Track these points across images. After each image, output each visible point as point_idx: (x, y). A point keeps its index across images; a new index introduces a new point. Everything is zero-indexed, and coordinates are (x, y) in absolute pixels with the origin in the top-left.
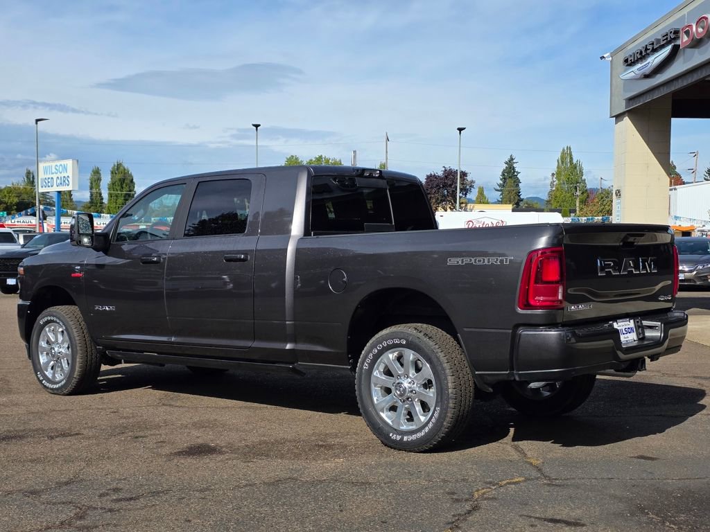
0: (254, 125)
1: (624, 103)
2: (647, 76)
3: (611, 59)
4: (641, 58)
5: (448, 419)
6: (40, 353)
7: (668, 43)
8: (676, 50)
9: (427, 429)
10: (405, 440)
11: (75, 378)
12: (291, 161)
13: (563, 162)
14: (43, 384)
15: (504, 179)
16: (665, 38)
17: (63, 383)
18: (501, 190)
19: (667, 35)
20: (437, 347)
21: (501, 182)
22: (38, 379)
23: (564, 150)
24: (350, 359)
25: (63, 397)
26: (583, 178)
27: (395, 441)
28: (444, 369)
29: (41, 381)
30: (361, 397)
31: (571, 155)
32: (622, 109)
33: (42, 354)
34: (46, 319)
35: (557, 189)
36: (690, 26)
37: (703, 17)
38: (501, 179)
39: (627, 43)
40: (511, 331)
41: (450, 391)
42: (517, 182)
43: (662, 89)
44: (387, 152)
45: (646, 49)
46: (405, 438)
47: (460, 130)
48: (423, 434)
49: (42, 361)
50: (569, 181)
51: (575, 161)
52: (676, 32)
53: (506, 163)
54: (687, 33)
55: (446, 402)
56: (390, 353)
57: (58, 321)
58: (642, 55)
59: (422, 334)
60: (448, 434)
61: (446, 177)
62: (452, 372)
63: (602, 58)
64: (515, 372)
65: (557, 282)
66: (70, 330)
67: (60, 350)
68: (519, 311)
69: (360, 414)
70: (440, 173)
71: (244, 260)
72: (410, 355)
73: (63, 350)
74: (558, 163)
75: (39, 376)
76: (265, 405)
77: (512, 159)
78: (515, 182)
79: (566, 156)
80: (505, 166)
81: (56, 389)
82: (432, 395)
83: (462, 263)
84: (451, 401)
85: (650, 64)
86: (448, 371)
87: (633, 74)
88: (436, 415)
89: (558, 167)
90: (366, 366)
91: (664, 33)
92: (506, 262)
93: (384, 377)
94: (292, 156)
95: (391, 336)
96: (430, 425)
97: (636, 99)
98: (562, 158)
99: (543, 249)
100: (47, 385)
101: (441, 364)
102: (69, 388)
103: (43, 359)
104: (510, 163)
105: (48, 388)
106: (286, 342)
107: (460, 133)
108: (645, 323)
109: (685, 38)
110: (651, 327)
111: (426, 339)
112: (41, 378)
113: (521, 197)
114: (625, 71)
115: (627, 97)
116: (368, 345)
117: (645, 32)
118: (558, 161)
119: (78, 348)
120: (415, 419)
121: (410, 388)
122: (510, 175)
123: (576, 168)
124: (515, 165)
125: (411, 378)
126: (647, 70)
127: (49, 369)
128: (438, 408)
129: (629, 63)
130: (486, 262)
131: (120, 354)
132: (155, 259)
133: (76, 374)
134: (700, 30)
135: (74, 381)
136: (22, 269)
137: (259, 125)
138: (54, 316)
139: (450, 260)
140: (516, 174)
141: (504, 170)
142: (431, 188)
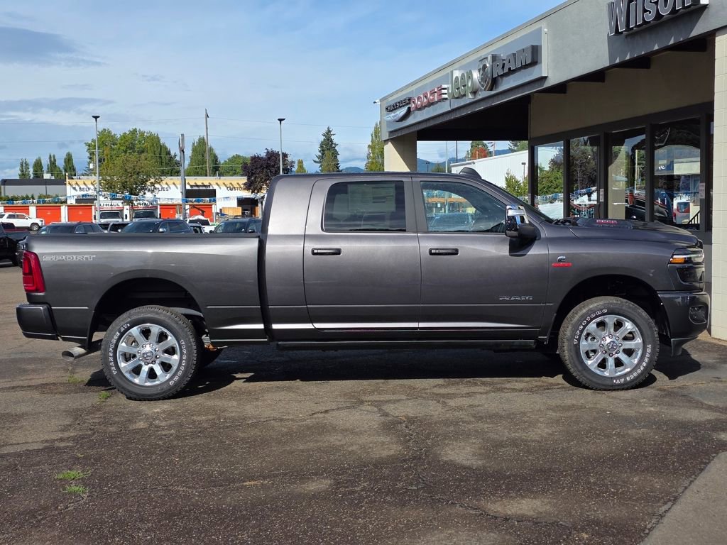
0: (93, 117)
1: (388, 134)
3: (379, 104)
4: (394, 110)
7: (406, 105)
8: (409, 110)
12: (104, 135)
13: (376, 137)
15: (323, 151)
18: (320, 162)
19: (406, 99)
21: (320, 154)
23: (376, 124)
32: (387, 137)
35: (372, 162)
36: (415, 98)
38: (320, 151)
42: (335, 154)
43: (406, 129)
44: (207, 128)
45: (397, 105)
47: (281, 120)
52: (409, 100)
53: (324, 135)
54: (414, 102)
58: (394, 108)
61: (269, 158)
63: (375, 102)
70: (263, 154)
77: (329, 131)
78: (333, 153)
80: (322, 138)
85: (398, 115)
87: (389, 119)
89: (372, 142)
94: (105, 130)
98: (375, 132)
104: (328, 135)
107: (281, 123)
109: (413, 105)
113: (340, 168)
114: (387, 114)
115: (391, 130)
117: (396, 92)
118: (372, 135)
122: (328, 147)
124: (332, 137)
126: (397, 118)
129: (388, 110)
134: (419, 102)
137: (98, 117)
140: (333, 146)
141: (322, 142)
142: (256, 168)
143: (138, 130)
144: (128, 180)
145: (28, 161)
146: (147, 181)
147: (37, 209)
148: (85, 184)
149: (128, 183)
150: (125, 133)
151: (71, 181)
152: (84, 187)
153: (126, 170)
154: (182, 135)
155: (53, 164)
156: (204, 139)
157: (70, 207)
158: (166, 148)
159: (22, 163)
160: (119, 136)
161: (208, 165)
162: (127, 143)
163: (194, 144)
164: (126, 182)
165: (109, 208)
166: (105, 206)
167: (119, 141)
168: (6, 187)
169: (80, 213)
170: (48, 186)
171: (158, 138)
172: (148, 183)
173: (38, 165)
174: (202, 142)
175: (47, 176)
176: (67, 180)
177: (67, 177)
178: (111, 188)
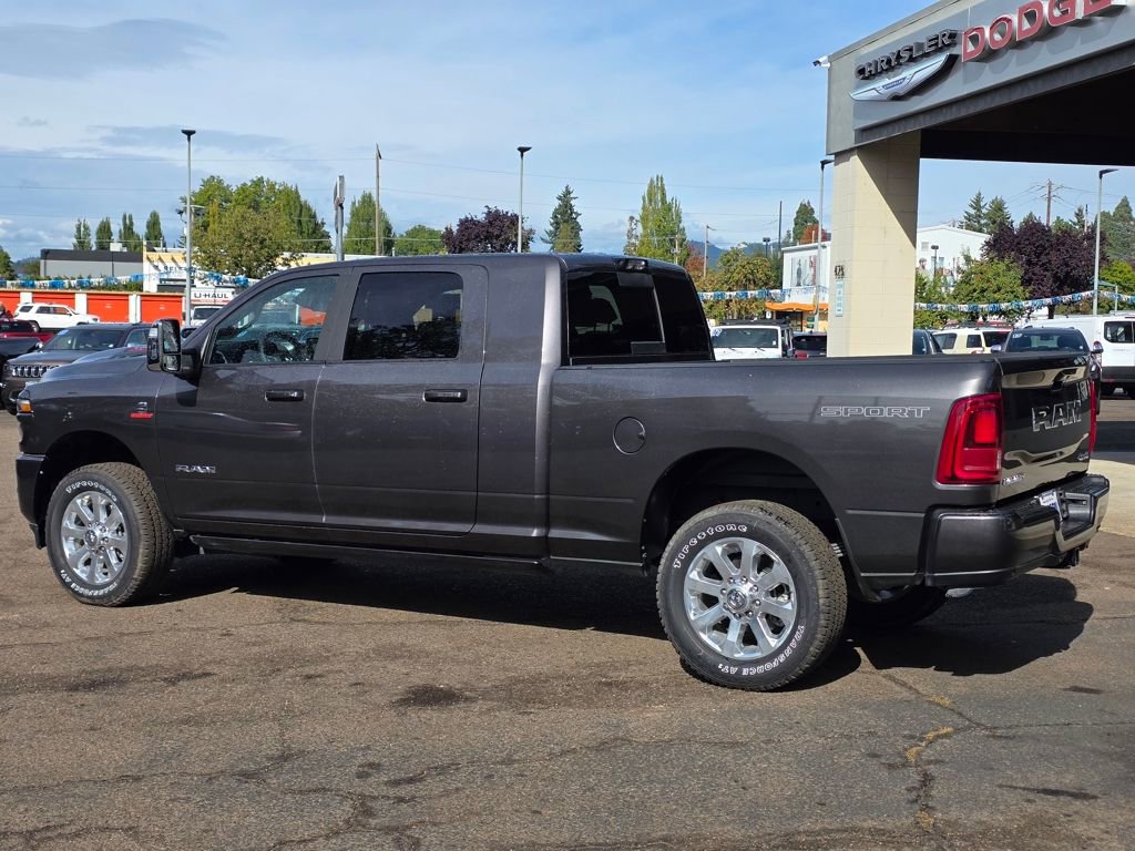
0: (184, 132)
1: (853, 135)
2: (896, 98)
3: (829, 65)
4: (887, 70)
5: (817, 643)
6: (63, 539)
7: (939, 50)
8: (952, 62)
9: (782, 658)
10: (744, 674)
11: (136, 580)
12: (211, 186)
13: (650, 201)
14: (73, 590)
15: (557, 224)
16: (933, 43)
17: (111, 587)
18: (552, 240)
19: (937, 38)
20: (799, 536)
21: (552, 229)
22: (63, 581)
23: (652, 181)
24: (643, 552)
25: (113, 610)
26: (681, 226)
27: (727, 676)
28: (811, 570)
29: (67, 585)
30: (667, 609)
31: (663, 190)
32: (850, 143)
33: (67, 539)
34: (78, 485)
35: (642, 243)
36: (981, 29)
37: (1005, 19)
38: (552, 225)
39: (858, 43)
40: (923, 515)
41: (821, 601)
42: (576, 229)
43: (921, 118)
45: (899, 57)
46: (745, 672)
47: (523, 150)
48: (775, 664)
49: (67, 553)
50: (660, 230)
51: (668, 200)
53: (559, 198)
54: (974, 39)
55: (814, 618)
56: (718, 544)
57: (103, 488)
58: (891, 64)
59: (773, 517)
60: (813, 665)
61: (491, 223)
62: (824, 574)
63: (816, 63)
64: (927, 574)
65: (993, 445)
66: (126, 504)
67: (105, 535)
68: (940, 486)
69: (663, 637)
70: (481, 217)
71: (463, 399)
72: (752, 548)
73: (107, 534)
74: (644, 201)
75: (64, 576)
76: (459, 619)
77: (568, 192)
78: (572, 229)
79: (656, 190)
80: (557, 203)
81: (99, 597)
82: (790, 608)
83: (846, 413)
84: (822, 616)
85: (907, 81)
86: (817, 572)
87: (874, 93)
88: (798, 636)
89: (644, 208)
90: (677, 564)
91: (932, 34)
92: (919, 414)
93: (706, 581)
94: (213, 177)
95: (723, 519)
96: (788, 652)
97: (875, 131)
98: (650, 193)
99: (972, 397)
100: (81, 590)
101: (807, 562)
102: (123, 596)
103: (69, 548)
104: (566, 198)
105: (82, 595)
106: (534, 525)
107: (522, 155)
108: (1069, 495)
109: (971, 48)
110: (1074, 501)
111: (780, 525)
112: (68, 580)
114: (858, 87)
115: (860, 126)
116: (678, 531)
117: (892, 29)
118: (644, 198)
119: (142, 532)
120: (759, 642)
121: (751, 596)
122: (565, 217)
123: (670, 209)
124: (573, 202)
125: (752, 582)
126: (901, 89)
127: (80, 565)
128: (801, 628)
129: (865, 74)
130: (886, 414)
131: (217, 541)
132: (295, 394)
133: (137, 574)
134: (997, 37)
135: (133, 585)
136: (27, 402)
137: (193, 132)
138: (94, 481)
139: (825, 409)
140: (574, 216)
141: (556, 210)
142: (468, 240)
143: (265, 179)
144: (243, 252)
145: (89, 223)
146: (277, 256)
147: (88, 299)
148: (173, 259)
149: (244, 258)
150: (245, 184)
151: (151, 255)
152: (173, 265)
153: (241, 236)
154: (341, 178)
155: (128, 229)
156: (370, 196)
157: (146, 298)
158: (309, 209)
159: (80, 225)
160: (235, 188)
161: (378, 239)
162: (247, 200)
163: (354, 203)
164: (241, 256)
165: (210, 300)
166: (203, 297)
167: (235, 196)
168: (49, 262)
169: (162, 308)
170: (115, 263)
171: (297, 192)
172: (279, 260)
173: (105, 230)
174: (367, 201)
175: (115, 247)
176: (145, 253)
177: (145, 248)
178: (214, 264)
